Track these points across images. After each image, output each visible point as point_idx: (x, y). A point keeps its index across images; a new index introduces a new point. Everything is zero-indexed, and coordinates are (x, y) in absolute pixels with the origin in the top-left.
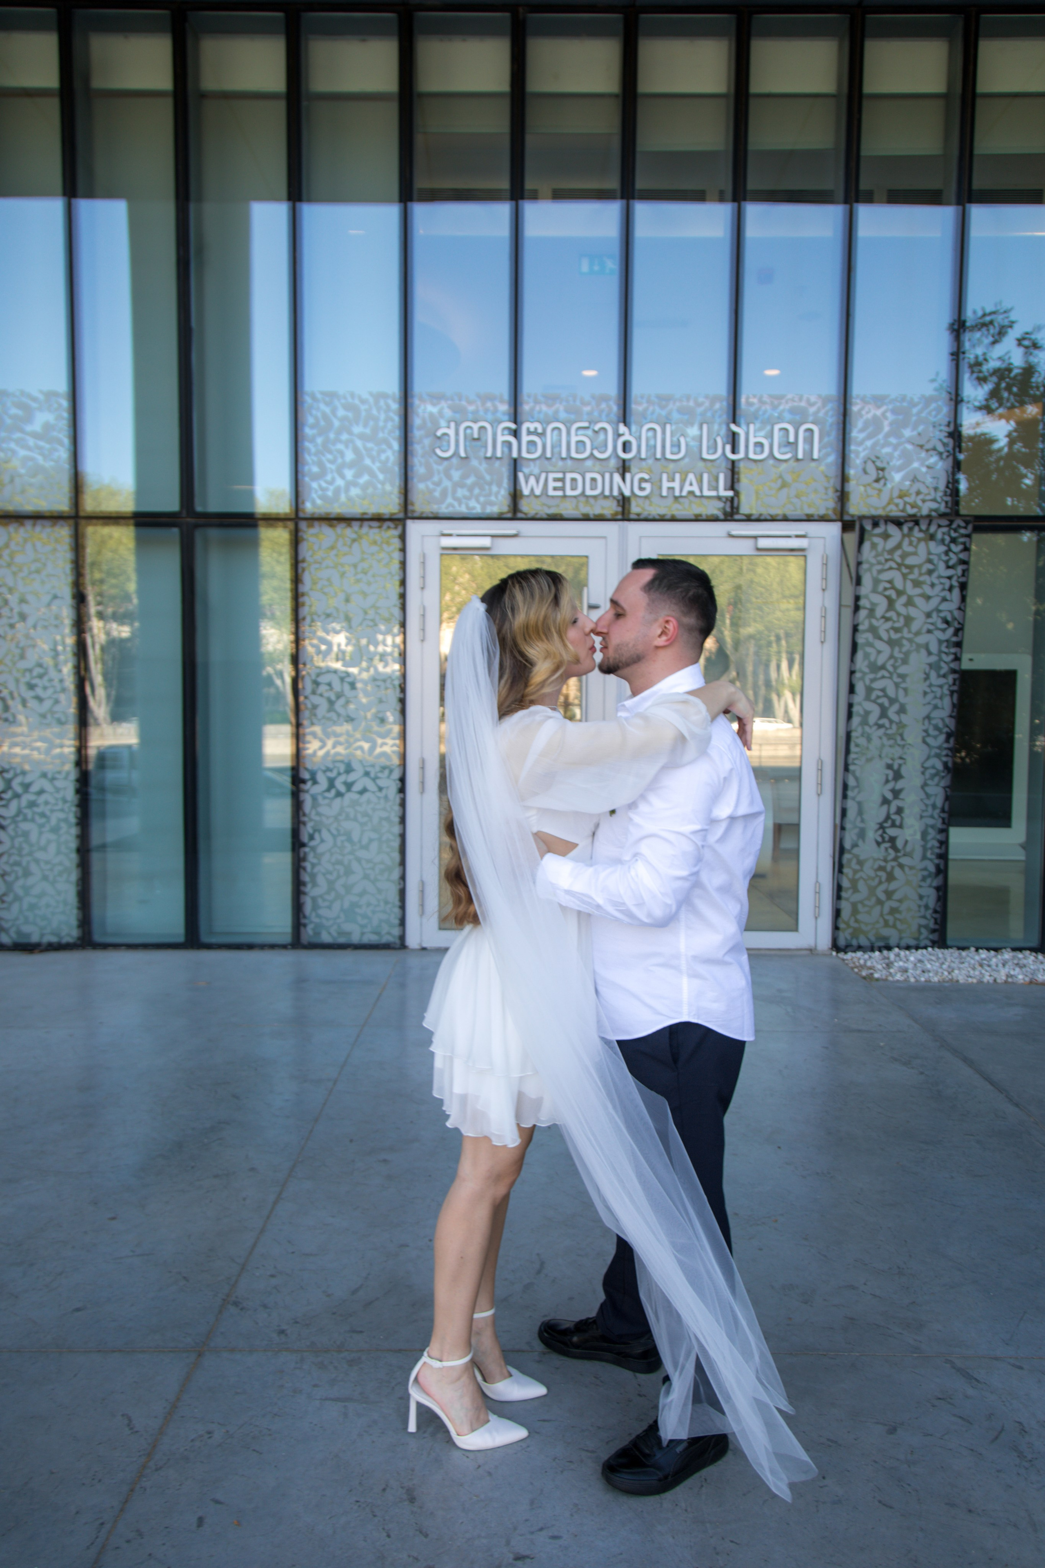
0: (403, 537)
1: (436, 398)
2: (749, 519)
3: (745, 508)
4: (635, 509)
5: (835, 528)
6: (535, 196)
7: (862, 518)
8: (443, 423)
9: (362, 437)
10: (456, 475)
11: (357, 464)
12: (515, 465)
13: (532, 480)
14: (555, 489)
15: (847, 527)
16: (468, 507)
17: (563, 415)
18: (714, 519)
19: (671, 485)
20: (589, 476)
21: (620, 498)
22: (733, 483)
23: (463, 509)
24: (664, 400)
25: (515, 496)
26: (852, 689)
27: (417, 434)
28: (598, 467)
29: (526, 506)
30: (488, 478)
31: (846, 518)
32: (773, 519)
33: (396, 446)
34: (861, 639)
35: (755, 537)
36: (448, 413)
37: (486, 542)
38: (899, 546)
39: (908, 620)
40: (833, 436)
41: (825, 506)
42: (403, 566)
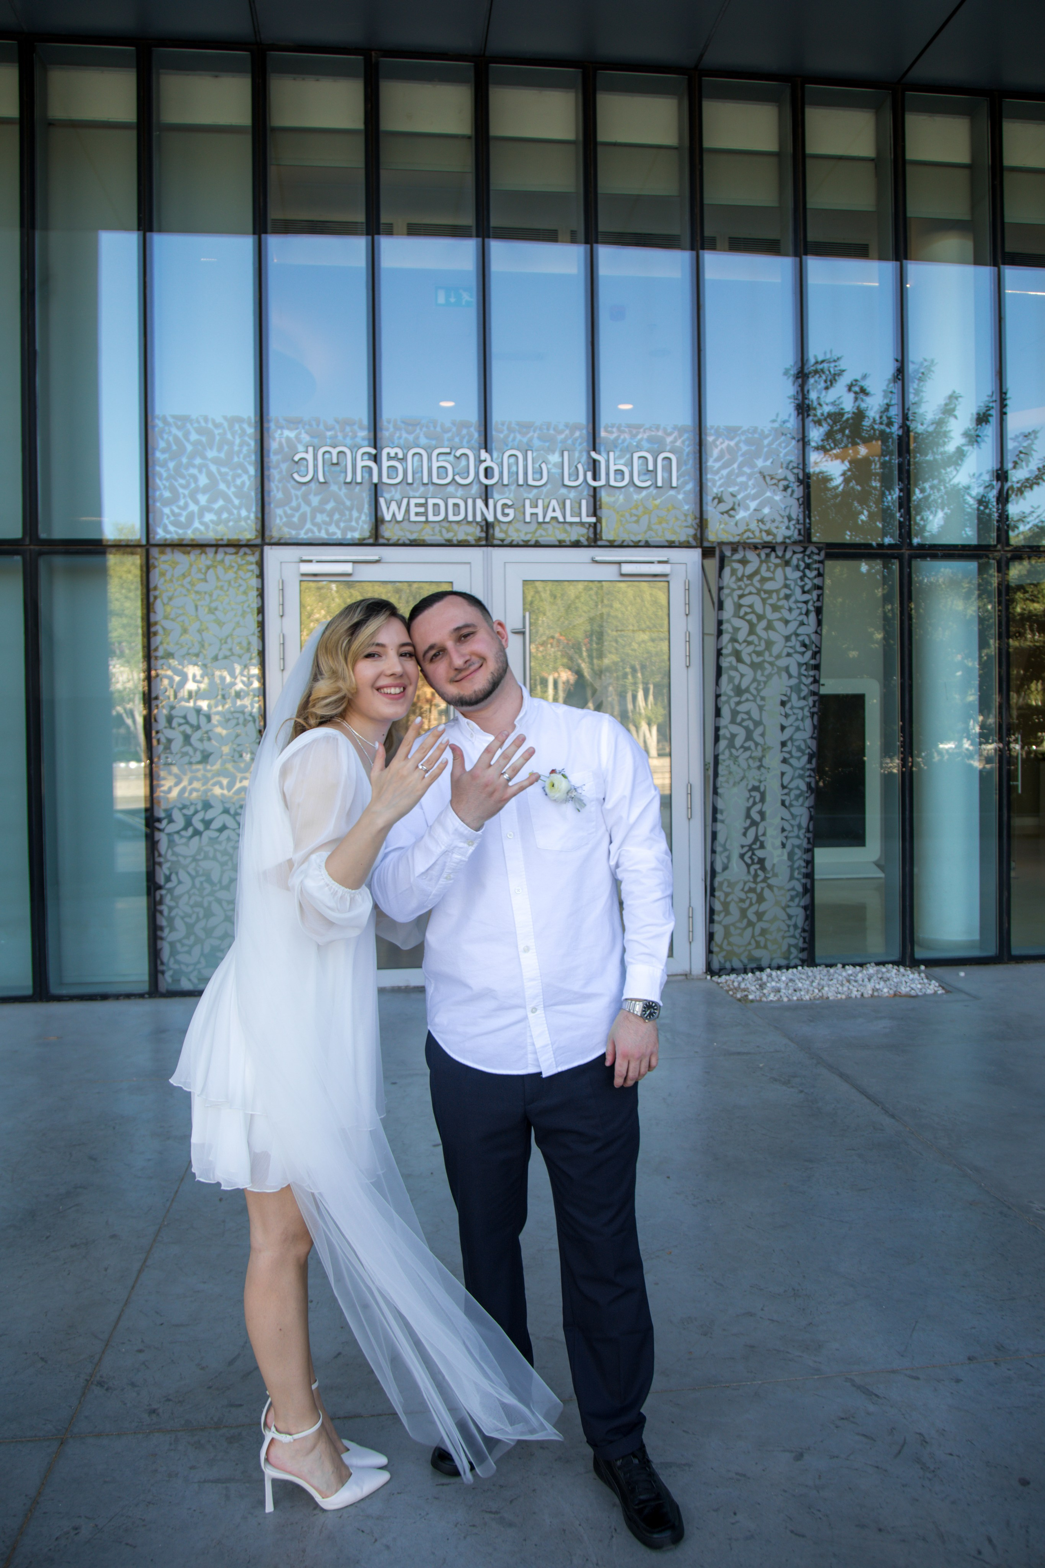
0: (261, 564)
1: (294, 423)
2: (612, 545)
3: (608, 533)
4: (498, 534)
5: (695, 555)
6: (390, 231)
7: (721, 544)
8: (301, 448)
9: (216, 461)
10: (315, 500)
11: (211, 489)
12: (376, 490)
13: (394, 506)
14: (417, 514)
15: (707, 553)
16: (327, 533)
17: (423, 441)
18: (576, 544)
19: (534, 511)
20: (451, 502)
21: (484, 523)
22: (595, 509)
23: (323, 535)
24: (525, 427)
25: (378, 521)
26: (718, 713)
27: (273, 458)
28: (460, 492)
29: (387, 532)
30: (348, 503)
31: (706, 544)
32: (636, 545)
33: (252, 470)
34: (725, 663)
35: (619, 563)
36: (306, 438)
37: (348, 568)
38: (756, 572)
39: (769, 644)
40: (690, 465)
41: (686, 533)
42: (261, 595)
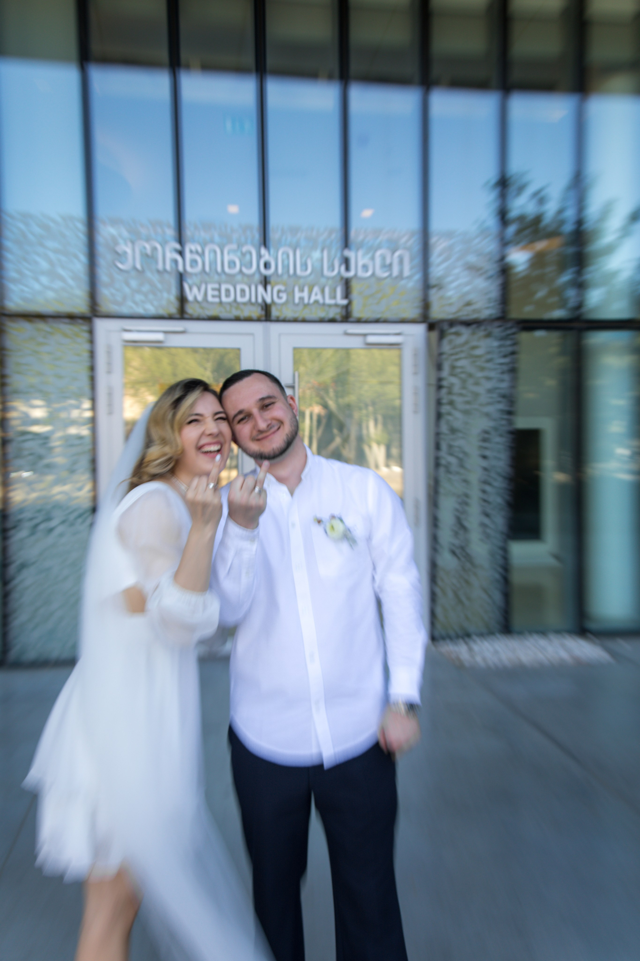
0: (91, 332)
1: (115, 222)
2: (359, 321)
3: (357, 311)
4: (275, 313)
5: (420, 330)
6: (188, 67)
7: (442, 321)
8: (121, 241)
9: (56, 251)
10: (134, 283)
11: (52, 274)
12: (181, 277)
13: (195, 290)
14: (213, 296)
15: (431, 327)
16: (145, 309)
17: (217, 238)
18: (332, 321)
19: (301, 295)
20: (239, 288)
21: (264, 305)
22: (347, 294)
23: (140, 311)
24: (294, 230)
25: (182, 299)
26: (438, 447)
27: (101, 249)
28: (246, 279)
29: (190, 309)
30: (159, 286)
31: (430, 321)
32: (377, 321)
33: (84, 258)
34: (445, 409)
35: (365, 335)
36: (125, 234)
37: (160, 337)
38: (466, 343)
39: (476, 395)
40: (418, 260)
41: (414, 312)
42: (92, 354)
